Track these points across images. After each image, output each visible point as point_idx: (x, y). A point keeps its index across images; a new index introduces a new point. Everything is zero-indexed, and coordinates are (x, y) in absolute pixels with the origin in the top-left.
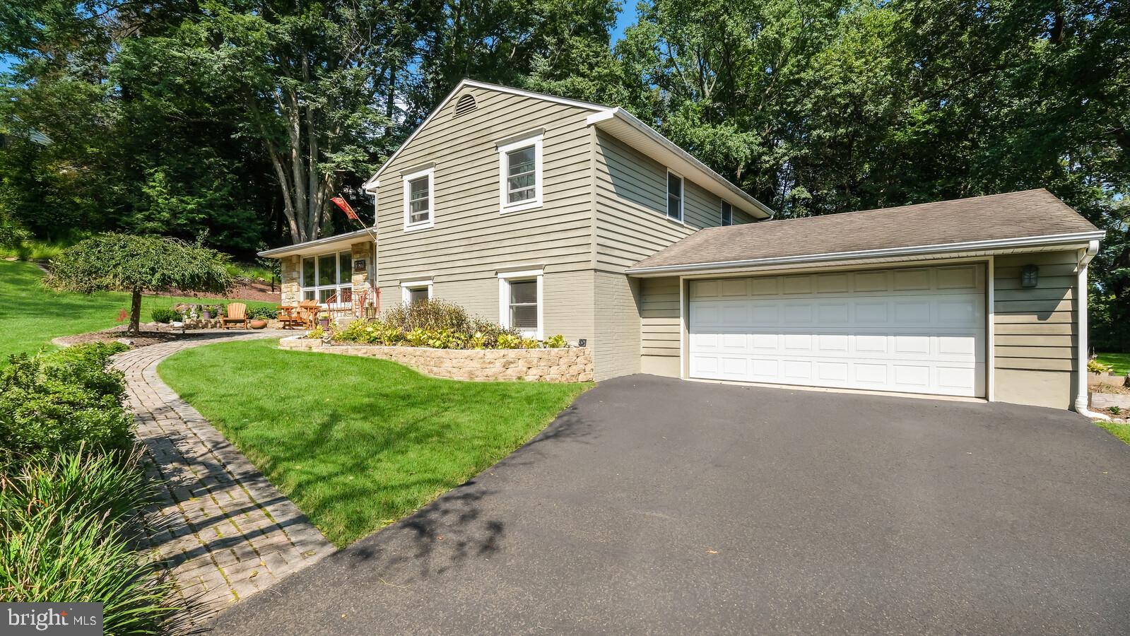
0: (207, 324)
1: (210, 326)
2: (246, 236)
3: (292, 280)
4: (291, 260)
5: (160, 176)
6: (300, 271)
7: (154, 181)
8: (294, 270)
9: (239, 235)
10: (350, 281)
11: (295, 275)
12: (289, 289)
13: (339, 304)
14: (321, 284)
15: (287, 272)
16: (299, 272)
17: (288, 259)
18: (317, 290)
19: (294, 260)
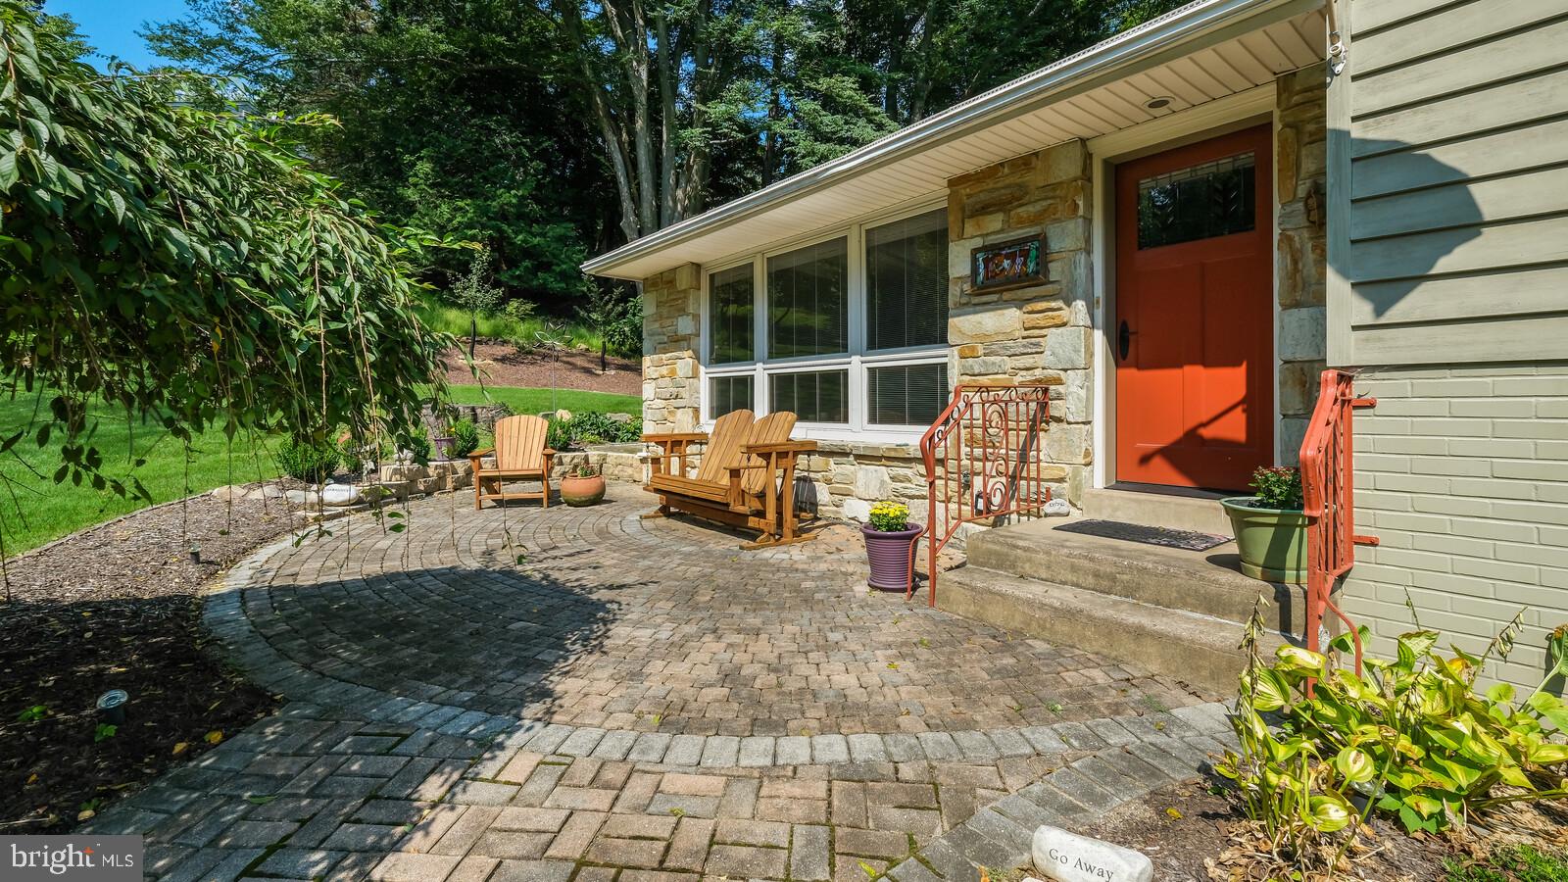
0: (442, 478)
1: (449, 485)
2: (558, 269)
3: (677, 342)
4: (671, 283)
5: (424, 167)
6: (699, 317)
7: (416, 175)
8: (683, 312)
9: (547, 267)
10: (942, 339)
11: (684, 325)
12: (664, 371)
13: (858, 430)
14: (775, 354)
15: (659, 317)
16: (696, 317)
17: (663, 281)
18: (761, 374)
19: (683, 281)
